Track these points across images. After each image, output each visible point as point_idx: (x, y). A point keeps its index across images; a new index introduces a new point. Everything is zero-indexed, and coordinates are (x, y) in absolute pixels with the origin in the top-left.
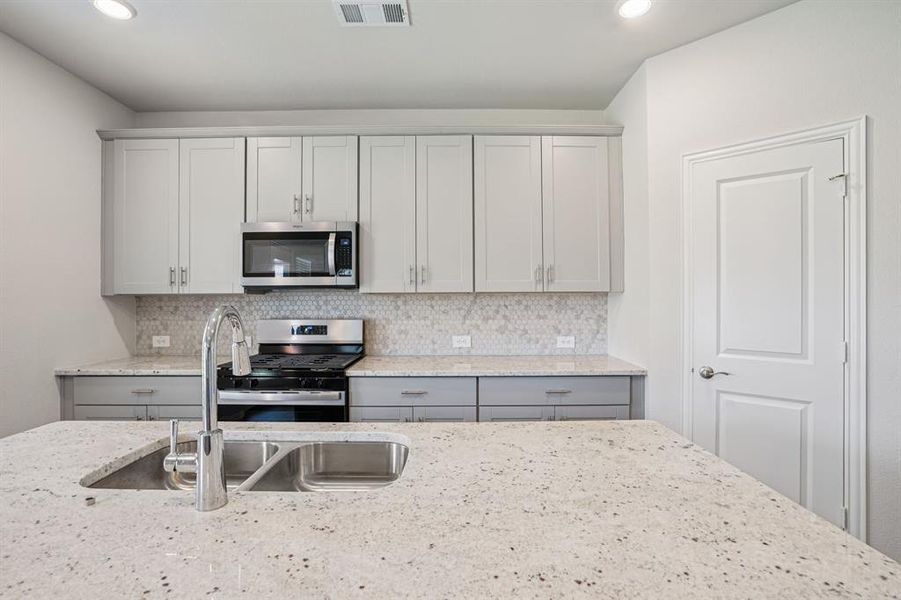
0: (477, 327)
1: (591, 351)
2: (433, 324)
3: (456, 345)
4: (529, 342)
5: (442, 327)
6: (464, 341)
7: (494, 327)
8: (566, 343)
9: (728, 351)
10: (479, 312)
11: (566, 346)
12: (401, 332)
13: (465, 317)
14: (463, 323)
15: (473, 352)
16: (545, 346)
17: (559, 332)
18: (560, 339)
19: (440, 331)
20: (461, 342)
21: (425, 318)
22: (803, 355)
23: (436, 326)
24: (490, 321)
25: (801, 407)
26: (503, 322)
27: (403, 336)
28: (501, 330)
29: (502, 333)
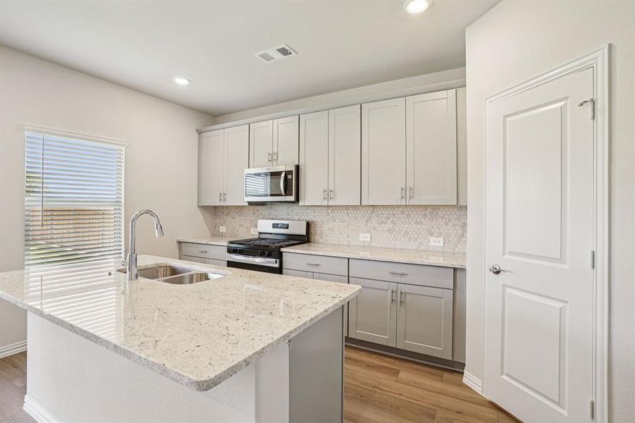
0: (375, 228)
1: (457, 250)
2: (348, 226)
3: (361, 239)
4: (409, 240)
5: (353, 228)
6: (367, 238)
7: (385, 229)
8: (436, 242)
9: (510, 253)
10: (376, 218)
11: (437, 244)
12: (330, 229)
13: (367, 222)
14: (366, 225)
15: (372, 244)
16: (421, 244)
17: (432, 234)
18: (432, 239)
19: (352, 229)
20: (365, 237)
21: (344, 221)
22: (561, 260)
23: (350, 227)
24: (383, 225)
25: (562, 305)
26: (391, 225)
27: (331, 232)
28: (390, 231)
29: (392, 233)
